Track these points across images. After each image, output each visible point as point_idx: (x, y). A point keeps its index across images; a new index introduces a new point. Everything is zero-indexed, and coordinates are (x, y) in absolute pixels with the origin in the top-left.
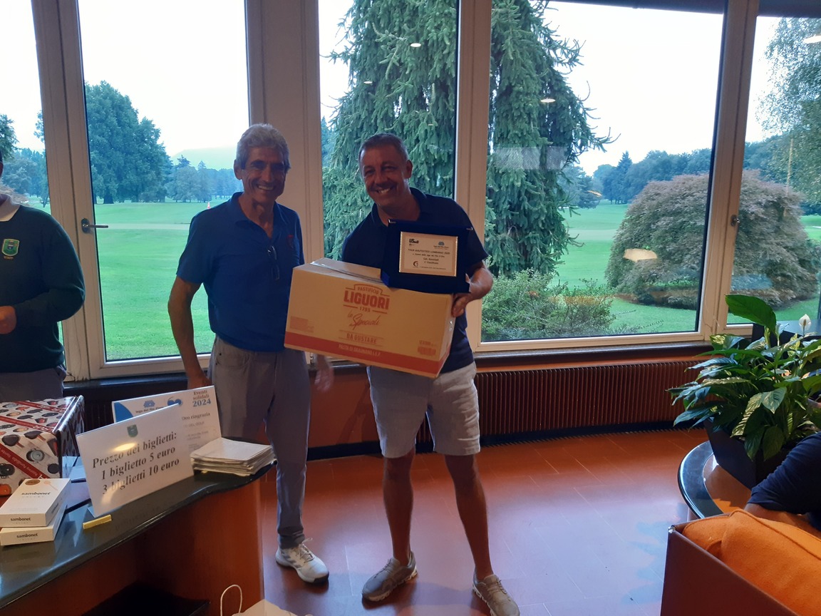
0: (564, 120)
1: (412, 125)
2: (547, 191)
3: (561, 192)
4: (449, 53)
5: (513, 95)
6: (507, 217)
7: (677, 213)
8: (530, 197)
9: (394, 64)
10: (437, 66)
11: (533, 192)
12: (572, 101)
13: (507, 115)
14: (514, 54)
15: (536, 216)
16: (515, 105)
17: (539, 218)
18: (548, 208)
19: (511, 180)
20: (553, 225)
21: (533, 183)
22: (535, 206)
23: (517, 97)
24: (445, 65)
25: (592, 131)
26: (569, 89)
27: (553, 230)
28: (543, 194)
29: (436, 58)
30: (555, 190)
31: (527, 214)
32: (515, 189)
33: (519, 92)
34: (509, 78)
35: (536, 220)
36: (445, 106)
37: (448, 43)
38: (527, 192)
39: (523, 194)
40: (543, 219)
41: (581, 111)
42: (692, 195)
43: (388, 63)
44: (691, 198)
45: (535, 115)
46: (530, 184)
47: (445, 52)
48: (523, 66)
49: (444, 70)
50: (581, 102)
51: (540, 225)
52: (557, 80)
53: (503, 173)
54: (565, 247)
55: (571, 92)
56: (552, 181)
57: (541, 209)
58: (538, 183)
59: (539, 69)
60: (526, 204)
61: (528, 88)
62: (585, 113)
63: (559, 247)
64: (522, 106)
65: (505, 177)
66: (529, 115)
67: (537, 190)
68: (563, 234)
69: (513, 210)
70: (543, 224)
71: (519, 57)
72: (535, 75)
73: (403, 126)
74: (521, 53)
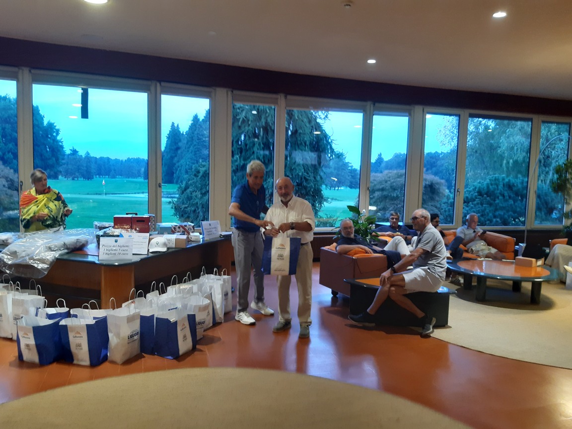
0: (322, 145)
1: (251, 145)
2: (315, 178)
3: (321, 178)
4: (269, 115)
5: (298, 134)
6: (296, 189)
7: (383, 190)
8: (306, 180)
9: (243, 118)
10: (263, 120)
11: (307, 178)
12: (326, 136)
13: (295, 143)
14: (298, 117)
15: (309, 189)
16: (299, 139)
17: (311, 189)
18: (315, 185)
19: (297, 172)
20: (317, 193)
21: (308, 173)
22: (309, 184)
23: (300, 135)
24: (267, 120)
25: (335, 150)
26: (324, 130)
27: (317, 196)
28: (312, 179)
29: (263, 117)
30: (319, 177)
31: (305, 188)
32: (300, 177)
33: (300, 133)
34: (296, 127)
35: (309, 191)
36: (267, 138)
37: (268, 111)
38: (305, 178)
39: (303, 178)
40: (312, 190)
41: (330, 141)
42: (389, 181)
43: (240, 118)
44: (389, 182)
45: (308, 143)
46: (306, 174)
47: (267, 115)
48: (303, 121)
49: (266, 123)
50: (330, 137)
51: (311, 193)
52: (318, 127)
53: (294, 169)
54: (323, 203)
55: (325, 132)
56: (317, 173)
57: (312, 185)
58: (310, 174)
59: (310, 122)
60: (305, 184)
61: (304, 131)
62: (332, 141)
63: (320, 203)
64: (302, 139)
65: (294, 170)
66: (305, 143)
67: (309, 177)
68: (322, 198)
69: (299, 186)
70: (313, 193)
71: (300, 117)
72: (308, 125)
73: (246, 145)
74: (302, 116)
